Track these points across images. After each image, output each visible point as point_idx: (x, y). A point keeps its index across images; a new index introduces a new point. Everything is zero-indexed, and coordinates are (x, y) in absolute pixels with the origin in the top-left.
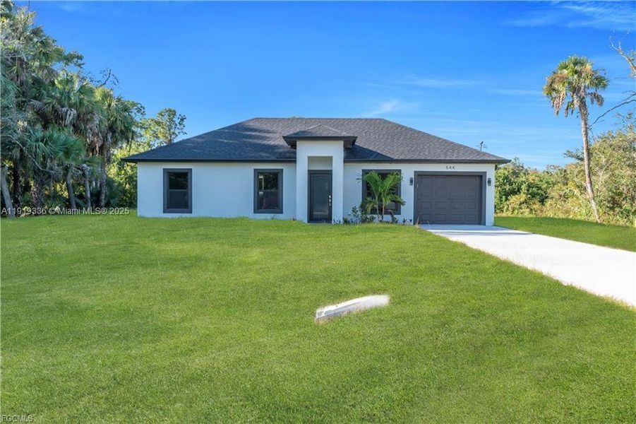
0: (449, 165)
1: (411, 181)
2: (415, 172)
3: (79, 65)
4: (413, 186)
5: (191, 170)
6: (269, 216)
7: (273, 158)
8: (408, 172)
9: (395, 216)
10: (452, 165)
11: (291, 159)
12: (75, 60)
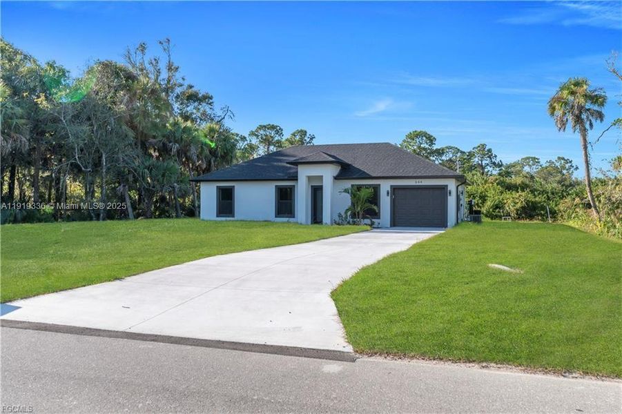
0: (417, 180)
1: (388, 193)
2: (391, 186)
3: (210, 104)
4: (389, 197)
5: (234, 186)
6: (285, 219)
7: (286, 178)
8: (385, 186)
9: (373, 220)
10: (420, 180)
11: (295, 178)
12: (207, 100)
